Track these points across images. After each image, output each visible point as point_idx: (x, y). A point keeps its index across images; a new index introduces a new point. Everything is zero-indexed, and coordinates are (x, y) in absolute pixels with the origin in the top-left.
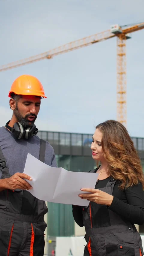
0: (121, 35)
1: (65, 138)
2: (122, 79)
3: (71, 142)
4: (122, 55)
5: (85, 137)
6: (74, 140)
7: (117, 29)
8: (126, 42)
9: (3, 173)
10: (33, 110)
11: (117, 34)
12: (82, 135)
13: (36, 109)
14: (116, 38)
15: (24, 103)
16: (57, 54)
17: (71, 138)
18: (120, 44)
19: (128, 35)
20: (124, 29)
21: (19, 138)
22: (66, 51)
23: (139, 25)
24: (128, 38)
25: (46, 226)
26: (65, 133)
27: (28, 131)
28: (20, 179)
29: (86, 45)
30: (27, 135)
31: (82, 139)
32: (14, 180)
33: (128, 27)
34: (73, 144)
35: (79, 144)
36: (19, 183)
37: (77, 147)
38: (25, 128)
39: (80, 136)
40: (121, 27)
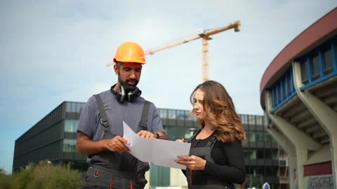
0: (205, 36)
1: (163, 113)
2: (205, 69)
3: (168, 116)
4: (206, 52)
5: (178, 112)
6: (170, 114)
7: (202, 32)
8: (209, 42)
9: (106, 131)
10: (133, 76)
11: (202, 36)
12: (176, 110)
13: (135, 75)
14: (201, 39)
15: (124, 69)
16: (157, 51)
17: (168, 113)
18: (205, 43)
19: (210, 37)
20: (207, 32)
21: (121, 100)
22: (164, 49)
23: (218, 29)
24: (210, 39)
25: (146, 182)
26: (163, 109)
27: (130, 94)
28: (119, 143)
29: (179, 44)
30: (129, 97)
31: (176, 113)
32: (114, 143)
33: (210, 31)
34: (170, 117)
35: (174, 117)
36: (117, 146)
37: (172, 120)
38: (126, 92)
39: (174, 112)
40: (205, 31)
